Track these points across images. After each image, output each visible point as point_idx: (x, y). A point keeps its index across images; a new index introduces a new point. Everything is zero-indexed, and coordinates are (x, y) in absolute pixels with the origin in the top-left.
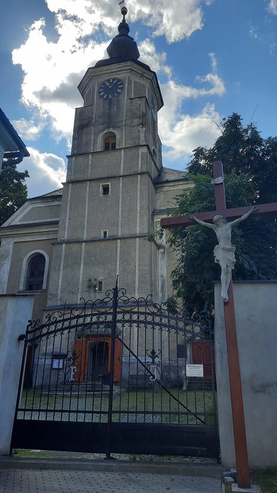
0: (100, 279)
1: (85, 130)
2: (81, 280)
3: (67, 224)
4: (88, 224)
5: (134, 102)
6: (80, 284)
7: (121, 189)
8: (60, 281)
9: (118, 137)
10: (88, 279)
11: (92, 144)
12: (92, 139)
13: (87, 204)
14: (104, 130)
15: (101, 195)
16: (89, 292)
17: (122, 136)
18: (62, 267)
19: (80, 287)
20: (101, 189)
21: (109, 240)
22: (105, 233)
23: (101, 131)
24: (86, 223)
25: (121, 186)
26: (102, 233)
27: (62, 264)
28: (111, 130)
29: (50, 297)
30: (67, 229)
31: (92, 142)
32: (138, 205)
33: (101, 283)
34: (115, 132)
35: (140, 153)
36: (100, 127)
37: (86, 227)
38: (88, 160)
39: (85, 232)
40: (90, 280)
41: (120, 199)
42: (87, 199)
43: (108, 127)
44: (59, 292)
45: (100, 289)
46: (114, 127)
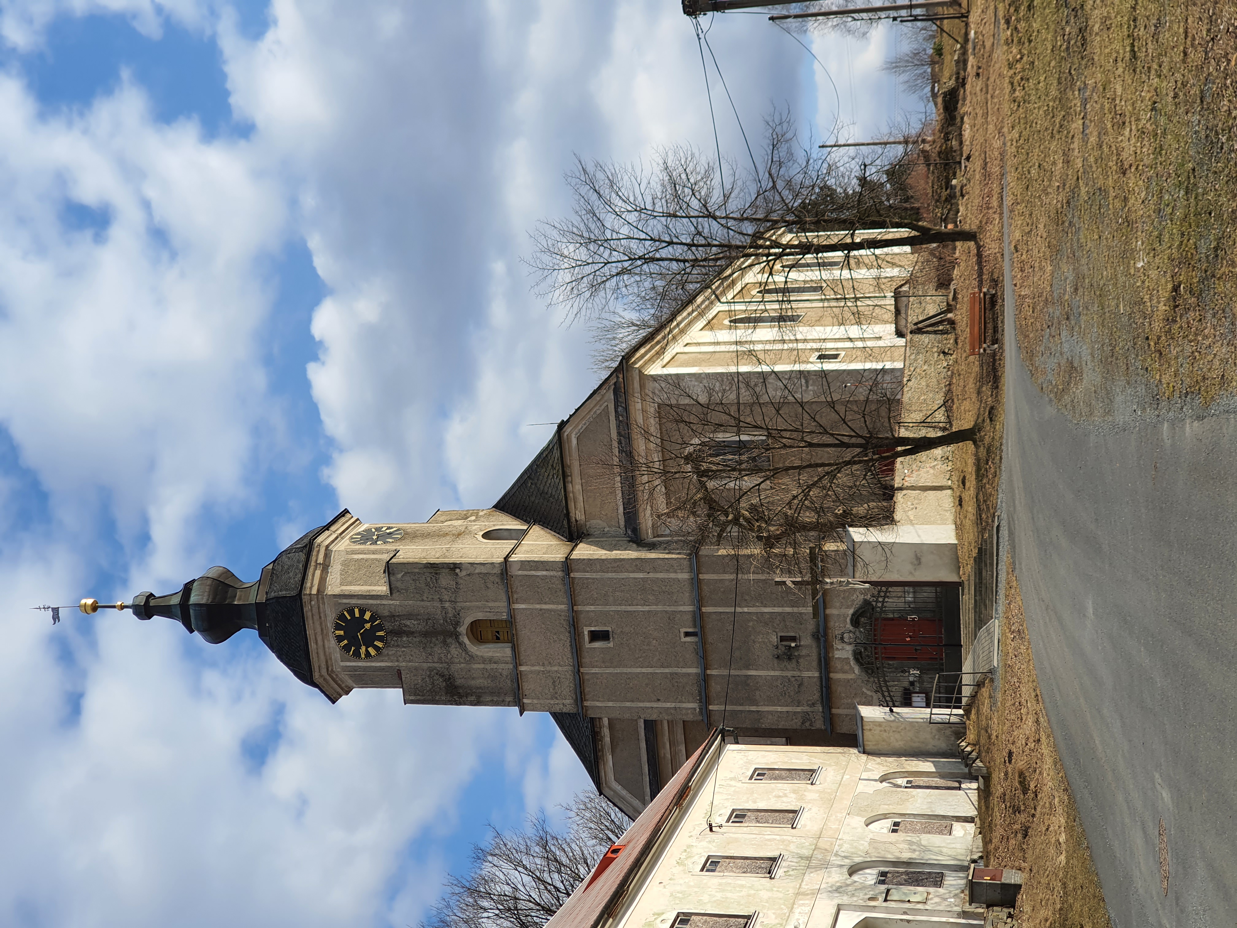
0: (774, 639)
1: (459, 682)
2: (777, 673)
3: (668, 705)
4: (667, 667)
5: (399, 584)
6: (785, 674)
7: (599, 608)
8: (779, 709)
9: (480, 616)
10: (776, 661)
11: (495, 666)
12: (482, 666)
13: (629, 670)
14: (461, 644)
15: (611, 645)
16: (799, 656)
17: (478, 607)
18: (753, 708)
19: (789, 674)
20: (597, 644)
21: (702, 628)
22: (687, 634)
23: (465, 650)
24: (667, 670)
25: (592, 608)
26: (688, 639)
27: (747, 708)
28: (463, 629)
29: (807, 724)
30: (678, 705)
31: (488, 667)
32: (632, 575)
33: (783, 639)
34: (468, 621)
35: (520, 573)
36: (454, 650)
37: (675, 670)
38: (531, 672)
39: (684, 670)
40: (778, 657)
41: (619, 608)
42: (618, 670)
43: (456, 636)
44: (799, 709)
45: (793, 639)
46: (457, 624)
